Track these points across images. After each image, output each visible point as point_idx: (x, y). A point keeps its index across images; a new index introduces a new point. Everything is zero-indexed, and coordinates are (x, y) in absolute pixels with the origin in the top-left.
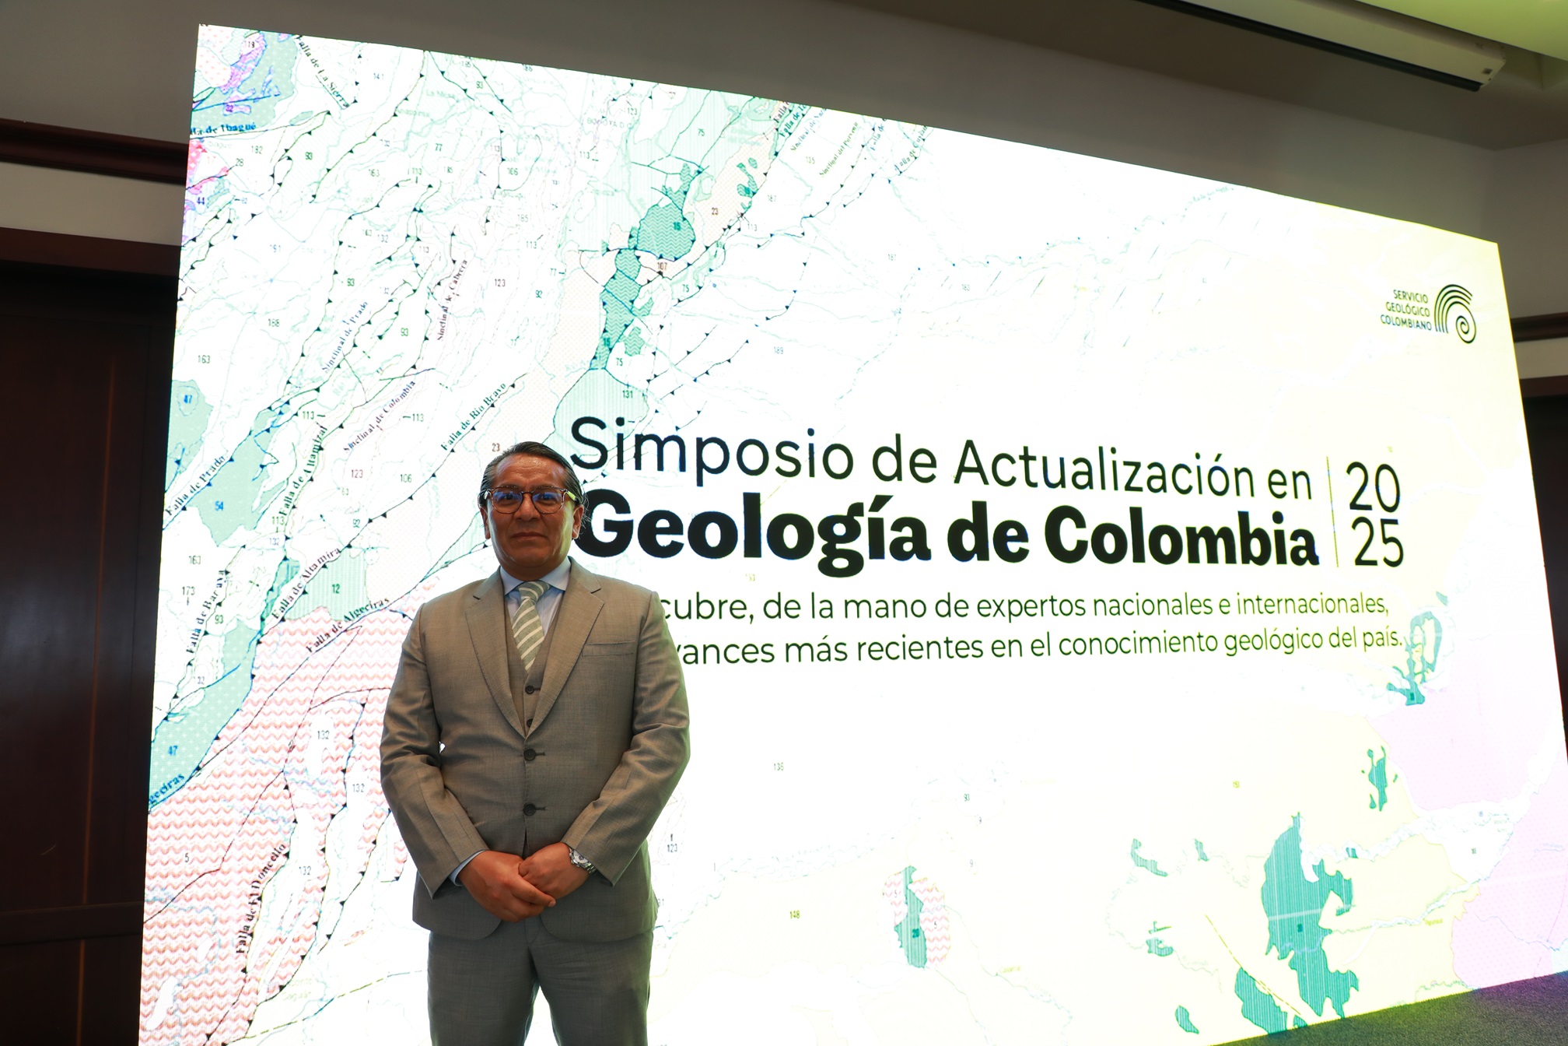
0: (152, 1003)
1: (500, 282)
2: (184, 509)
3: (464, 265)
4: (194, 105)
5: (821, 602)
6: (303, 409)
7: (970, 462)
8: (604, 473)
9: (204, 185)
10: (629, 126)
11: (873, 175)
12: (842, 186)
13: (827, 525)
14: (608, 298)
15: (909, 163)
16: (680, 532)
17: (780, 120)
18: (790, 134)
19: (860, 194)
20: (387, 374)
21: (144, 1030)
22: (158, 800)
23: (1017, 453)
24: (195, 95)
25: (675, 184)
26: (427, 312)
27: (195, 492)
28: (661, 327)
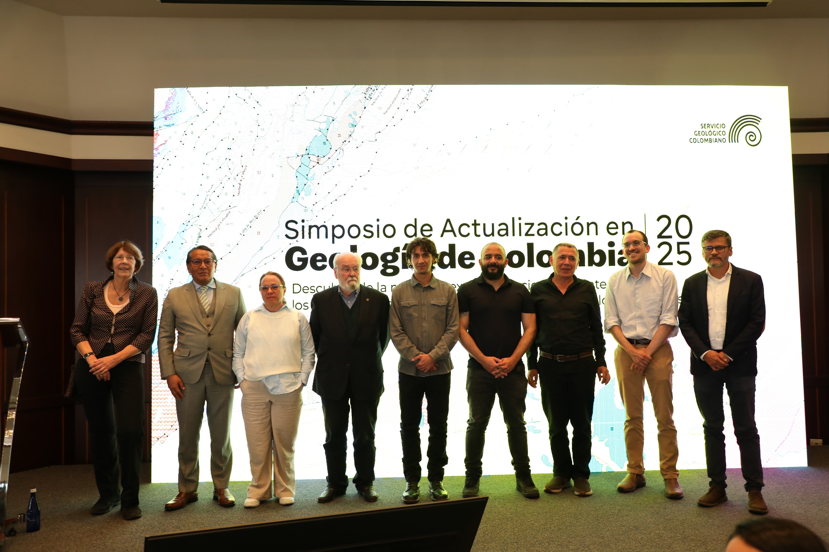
0: (155, 415)
1: (259, 172)
2: (159, 259)
3: (246, 167)
4: (155, 119)
5: (381, 286)
6: (195, 223)
7: (448, 228)
8: (297, 240)
9: (159, 147)
10: (306, 105)
11: (407, 110)
12: (393, 117)
13: (384, 257)
14: (298, 175)
15: (424, 103)
16: (326, 261)
17: (367, 93)
18: (371, 98)
19: (401, 119)
20: (221, 210)
21: (153, 422)
22: (155, 352)
23: (470, 222)
24: (154, 115)
25: (324, 126)
26: (234, 186)
27: (162, 253)
28: (318, 184)
